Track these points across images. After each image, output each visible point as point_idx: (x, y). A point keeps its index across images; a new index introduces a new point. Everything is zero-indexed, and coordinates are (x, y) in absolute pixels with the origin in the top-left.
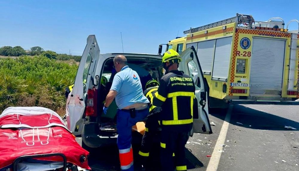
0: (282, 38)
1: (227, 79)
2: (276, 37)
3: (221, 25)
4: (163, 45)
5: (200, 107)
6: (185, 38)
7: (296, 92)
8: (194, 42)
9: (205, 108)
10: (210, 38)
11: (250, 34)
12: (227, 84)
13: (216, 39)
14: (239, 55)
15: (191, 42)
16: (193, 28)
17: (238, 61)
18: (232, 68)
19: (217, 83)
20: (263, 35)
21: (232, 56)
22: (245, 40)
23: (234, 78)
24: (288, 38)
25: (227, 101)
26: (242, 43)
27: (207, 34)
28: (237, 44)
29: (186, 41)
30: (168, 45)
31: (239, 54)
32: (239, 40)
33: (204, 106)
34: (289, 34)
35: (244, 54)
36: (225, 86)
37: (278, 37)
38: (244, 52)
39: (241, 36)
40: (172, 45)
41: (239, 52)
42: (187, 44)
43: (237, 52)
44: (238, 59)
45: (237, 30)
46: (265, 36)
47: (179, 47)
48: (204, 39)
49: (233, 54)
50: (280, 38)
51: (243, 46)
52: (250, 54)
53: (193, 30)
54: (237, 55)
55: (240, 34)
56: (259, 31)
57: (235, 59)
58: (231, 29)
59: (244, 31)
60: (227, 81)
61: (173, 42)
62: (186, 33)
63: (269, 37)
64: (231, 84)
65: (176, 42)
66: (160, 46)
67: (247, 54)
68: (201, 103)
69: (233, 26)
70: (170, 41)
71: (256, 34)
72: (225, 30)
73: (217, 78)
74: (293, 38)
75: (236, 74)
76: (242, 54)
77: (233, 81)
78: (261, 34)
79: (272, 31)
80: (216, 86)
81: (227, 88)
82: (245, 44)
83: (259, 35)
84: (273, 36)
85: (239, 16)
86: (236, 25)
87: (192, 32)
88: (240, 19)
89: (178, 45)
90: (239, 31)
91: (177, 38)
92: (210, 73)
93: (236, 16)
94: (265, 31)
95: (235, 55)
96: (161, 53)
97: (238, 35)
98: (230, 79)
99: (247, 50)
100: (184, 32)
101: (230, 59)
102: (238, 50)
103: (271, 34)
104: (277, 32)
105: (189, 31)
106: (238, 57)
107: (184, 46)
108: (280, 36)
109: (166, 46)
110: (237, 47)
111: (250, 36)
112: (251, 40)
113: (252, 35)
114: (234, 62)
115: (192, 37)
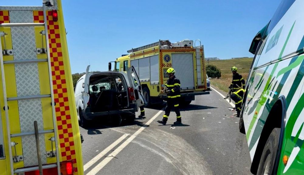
0: (190, 52)
1: (159, 83)
2: (186, 52)
3: (152, 46)
4: (112, 63)
5: (139, 93)
6: (129, 56)
7: (203, 86)
8: (136, 59)
9: (141, 93)
10: (146, 56)
11: (169, 52)
12: (159, 86)
13: (150, 57)
14: (164, 67)
15: (133, 59)
16: (134, 48)
17: (164, 70)
18: (161, 75)
19: (153, 86)
20: (178, 52)
21: (160, 68)
22: (167, 56)
23: (163, 81)
24: (194, 52)
25: (161, 97)
26: (165, 58)
27: (144, 53)
28: (162, 59)
29: (130, 58)
30: (116, 62)
31: (164, 65)
32: (163, 57)
33: (140, 92)
34: (194, 49)
35: (167, 65)
36: (158, 87)
37: (187, 52)
38: (167, 64)
39: (164, 54)
40: (119, 62)
41: (164, 64)
42: (131, 61)
43: (163, 64)
44: (164, 69)
45: (160, 51)
46: (179, 52)
47: (125, 62)
48: (142, 57)
49: (160, 66)
50: (188, 52)
51: (166, 60)
52: (171, 65)
53: (134, 50)
54: (163, 67)
55: (163, 53)
56: (174, 50)
57: (162, 69)
58: (157, 50)
59: (165, 51)
60: (159, 84)
61: (120, 60)
62: (129, 52)
63: (181, 52)
64: (162, 85)
65: (122, 60)
66: (109, 63)
67: (169, 65)
68: (139, 91)
69: (158, 48)
70: (117, 59)
71: (173, 52)
72: (154, 50)
73: (153, 83)
74: (197, 52)
75: (164, 79)
76: (166, 66)
77: (163, 83)
78: (176, 52)
79: (183, 49)
80: (154, 88)
81: (160, 88)
82: (167, 58)
83: (175, 52)
84: (184, 51)
85: (161, 42)
86: (160, 47)
87: (134, 52)
88: (162, 43)
89: (124, 62)
90: (162, 51)
91: (122, 56)
92: (149, 80)
93: (159, 41)
94: (178, 49)
95: (162, 67)
96: (111, 69)
97: (162, 54)
98: (161, 82)
99: (169, 63)
100: (128, 51)
101: (159, 69)
102: (163, 63)
103: (183, 51)
104: (186, 49)
105: (131, 50)
106: (163, 68)
107: (129, 62)
108: (189, 51)
109: (114, 63)
110: (162, 61)
111: (169, 54)
112: (171, 56)
113: (171, 53)
114: (162, 71)
115: (134, 56)
